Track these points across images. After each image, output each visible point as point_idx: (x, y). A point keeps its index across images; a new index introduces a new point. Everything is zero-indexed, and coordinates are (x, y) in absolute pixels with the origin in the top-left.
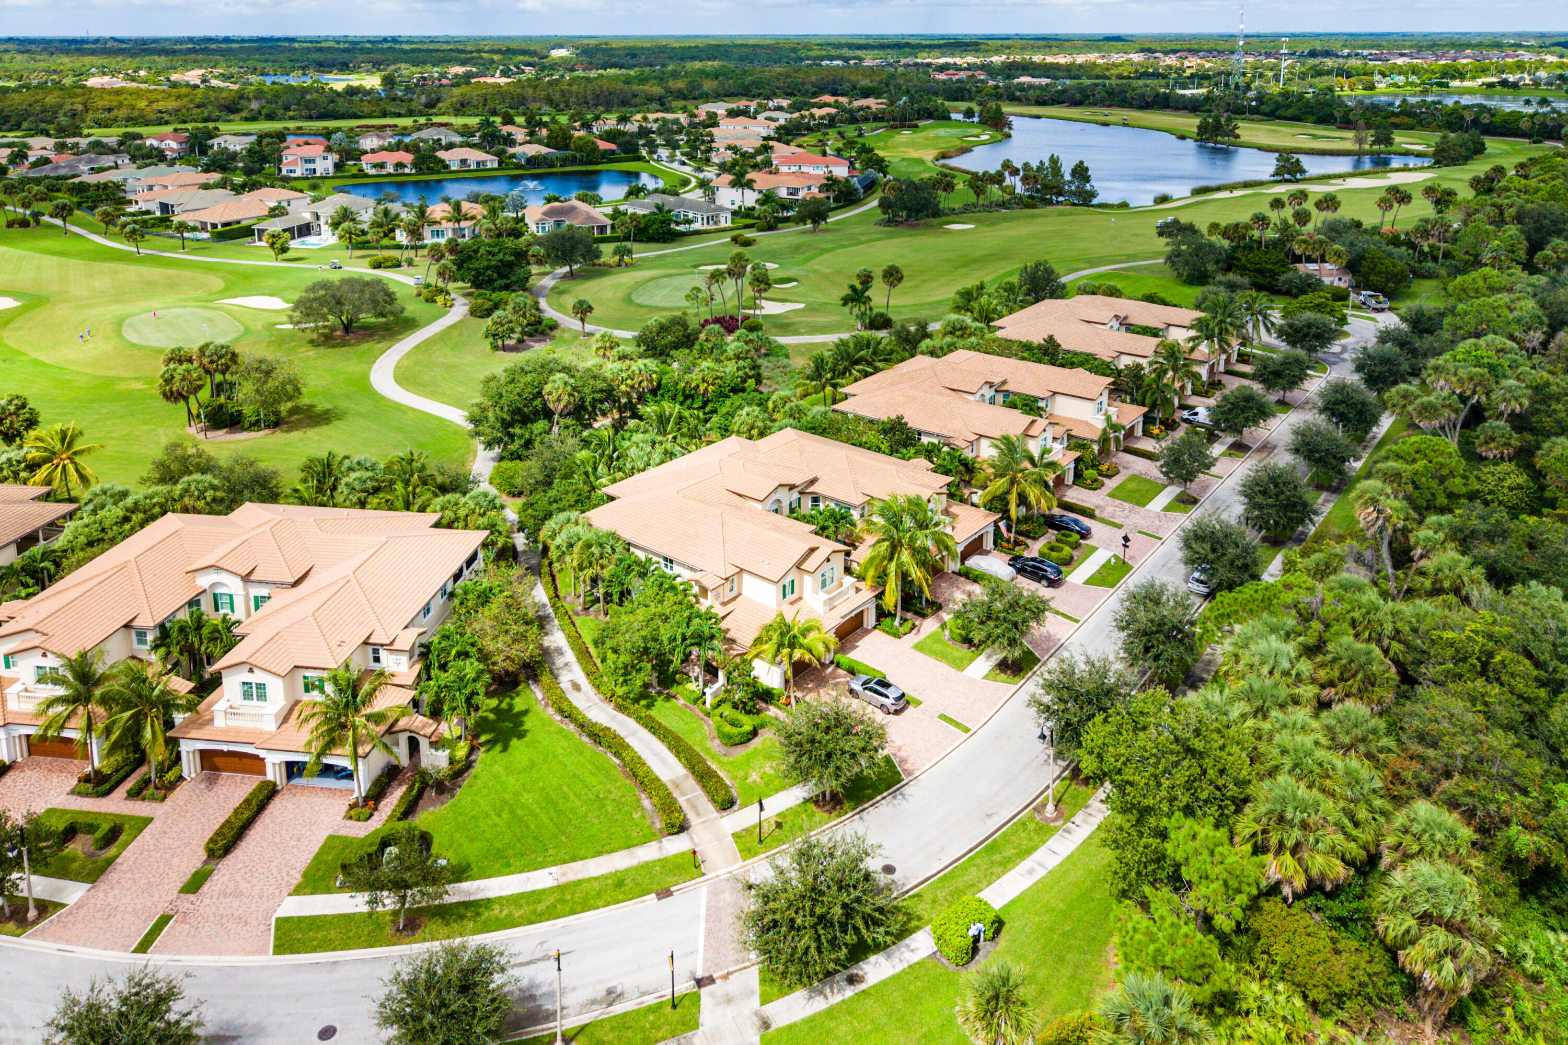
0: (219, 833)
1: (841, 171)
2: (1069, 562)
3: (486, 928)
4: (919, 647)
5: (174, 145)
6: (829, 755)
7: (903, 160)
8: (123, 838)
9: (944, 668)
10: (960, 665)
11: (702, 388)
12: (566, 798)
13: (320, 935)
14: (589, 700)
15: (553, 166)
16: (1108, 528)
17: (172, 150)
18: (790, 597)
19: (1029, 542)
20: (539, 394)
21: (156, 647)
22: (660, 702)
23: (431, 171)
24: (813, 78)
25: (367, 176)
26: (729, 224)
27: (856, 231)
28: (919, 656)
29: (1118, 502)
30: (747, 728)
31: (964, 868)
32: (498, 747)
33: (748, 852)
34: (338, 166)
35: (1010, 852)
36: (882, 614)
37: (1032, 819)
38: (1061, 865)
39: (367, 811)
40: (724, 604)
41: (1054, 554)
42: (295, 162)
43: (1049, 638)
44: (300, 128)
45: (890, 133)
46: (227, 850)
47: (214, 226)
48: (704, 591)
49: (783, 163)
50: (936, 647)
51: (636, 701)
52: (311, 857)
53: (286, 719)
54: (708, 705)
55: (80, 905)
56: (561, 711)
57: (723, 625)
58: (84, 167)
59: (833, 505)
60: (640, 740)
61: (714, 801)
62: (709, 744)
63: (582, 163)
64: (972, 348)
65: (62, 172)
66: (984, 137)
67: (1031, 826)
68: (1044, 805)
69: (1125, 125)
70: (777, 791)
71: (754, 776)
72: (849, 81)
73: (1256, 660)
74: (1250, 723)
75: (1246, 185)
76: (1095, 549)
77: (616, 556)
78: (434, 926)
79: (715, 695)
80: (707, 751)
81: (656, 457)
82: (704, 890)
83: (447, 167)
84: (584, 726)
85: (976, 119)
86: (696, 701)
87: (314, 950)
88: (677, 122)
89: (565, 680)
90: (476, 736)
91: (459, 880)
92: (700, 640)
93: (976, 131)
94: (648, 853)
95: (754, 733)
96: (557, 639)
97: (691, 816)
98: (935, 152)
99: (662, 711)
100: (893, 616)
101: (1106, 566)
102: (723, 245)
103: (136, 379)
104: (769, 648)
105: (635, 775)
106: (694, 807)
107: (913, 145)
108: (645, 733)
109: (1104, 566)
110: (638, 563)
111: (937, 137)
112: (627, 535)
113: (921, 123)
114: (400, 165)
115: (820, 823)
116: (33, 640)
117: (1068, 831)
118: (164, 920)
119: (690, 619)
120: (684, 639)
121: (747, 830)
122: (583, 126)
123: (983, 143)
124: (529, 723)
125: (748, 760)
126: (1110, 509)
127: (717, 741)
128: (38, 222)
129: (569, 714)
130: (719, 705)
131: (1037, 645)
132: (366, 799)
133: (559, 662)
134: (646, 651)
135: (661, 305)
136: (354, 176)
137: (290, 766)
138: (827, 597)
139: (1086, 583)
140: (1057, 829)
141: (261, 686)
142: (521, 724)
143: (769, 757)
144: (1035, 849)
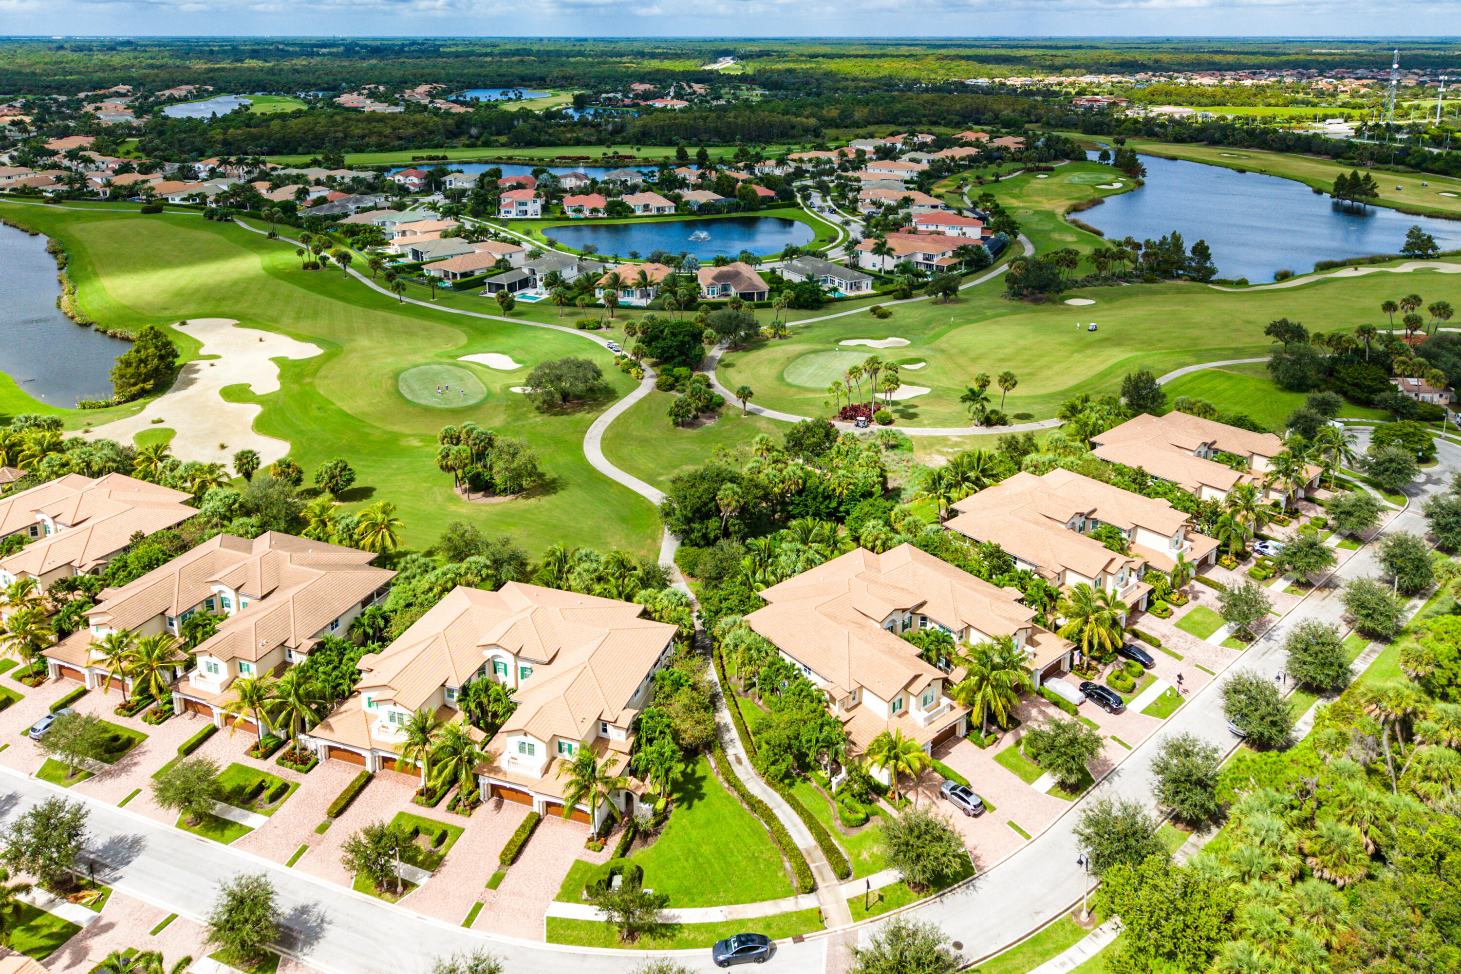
0: (507, 848)
1: (974, 233)
2: (1132, 690)
3: (681, 945)
4: (999, 759)
5: (416, 180)
6: (918, 856)
7: (1036, 213)
8: (447, 841)
9: (1016, 780)
10: (1029, 779)
11: (838, 491)
12: (732, 852)
13: (575, 933)
14: (748, 773)
15: (720, 212)
16: (1171, 658)
17: (414, 185)
18: (898, 711)
19: (1100, 667)
20: (713, 499)
21: (460, 701)
22: (798, 783)
23: (620, 215)
24: (958, 106)
25: (568, 219)
26: (870, 291)
27: (984, 303)
28: (997, 766)
29: (1183, 632)
30: (862, 816)
31: (1013, 953)
32: (685, 805)
33: (857, 916)
34: (545, 209)
35: (1049, 946)
36: (970, 727)
37: (1069, 921)
38: (1086, 963)
39: (599, 844)
40: (848, 710)
41: (1119, 682)
42: (511, 205)
43: (1105, 762)
44: (510, 158)
45: (1025, 177)
46: (513, 861)
47: (454, 275)
48: (833, 699)
49: (921, 222)
50: (1013, 760)
51: (782, 780)
52: (565, 874)
53: (547, 770)
54: (834, 789)
55: (427, 887)
56: (728, 781)
57: (846, 728)
58: (352, 207)
59: (937, 627)
60: (784, 812)
61: (834, 871)
62: (833, 823)
63: (744, 210)
64: (1071, 468)
65: (337, 211)
66: (1117, 185)
67: (1068, 927)
68: (1080, 911)
69: (1262, 172)
70: (881, 870)
71: (865, 855)
72: (992, 111)
73: (1251, 831)
74: (1235, 886)
75: (1373, 261)
76: (1155, 679)
77: (769, 659)
78: (645, 938)
79: (838, 784)
80: (831, 828)
81: (800, 566)
82: (825, 940)
83: (633, 211)
84: (745, 796)
85: (1111, 162)
86: (825, 786)
87: (572, 943)
88: (830, 161)
89: (731, 752)
90: (670, 795)
91: (661, 906)
92: (829, 744)
93: (1109, 177)
94: (788, 905)
95: (867, 819)
96: (725, 716)
97: (819, 880)
98: (1068, 203)
99: (799, 790)
100: (980, 728)
101: (1162, 697)
102: (863, 314)
103: (414, 435)
104: (880, 757)
105: (780, 842)
106: (821, 874)
107: (1046, 193)
108: (787, 807)
109: (1160, 697)
110: (786, 668)
111: (1071, 184)
112: (777, 642)
113: (1056, 165)
114: (594, 210)
115: (910, 901)
116: (388, 694)
117: (1095, 935)
118: (478, 907)
119: (822, 725)
120: (817, 741)
121: (857, 898)
122: (746, 167)
123: (1115, 193)
124: (706, 787)
125: (861, 841)
126: (1174, 640)
127: (839, 822)
128: (324, 264)
129: (734, 784)
130: (841, 792)
131: (1094, 767)
132: (599, 835)
133: (727, 737)
134: (790, 746)
135: (807, 385)
136: (558, 219)
137: (549, 804)
138: (927, 714)
139: (1143, 712)
140: (1087, 932)
141: (531, 745)
142: (700, 787)
143: (876, 841)
144: (1069, 946)
